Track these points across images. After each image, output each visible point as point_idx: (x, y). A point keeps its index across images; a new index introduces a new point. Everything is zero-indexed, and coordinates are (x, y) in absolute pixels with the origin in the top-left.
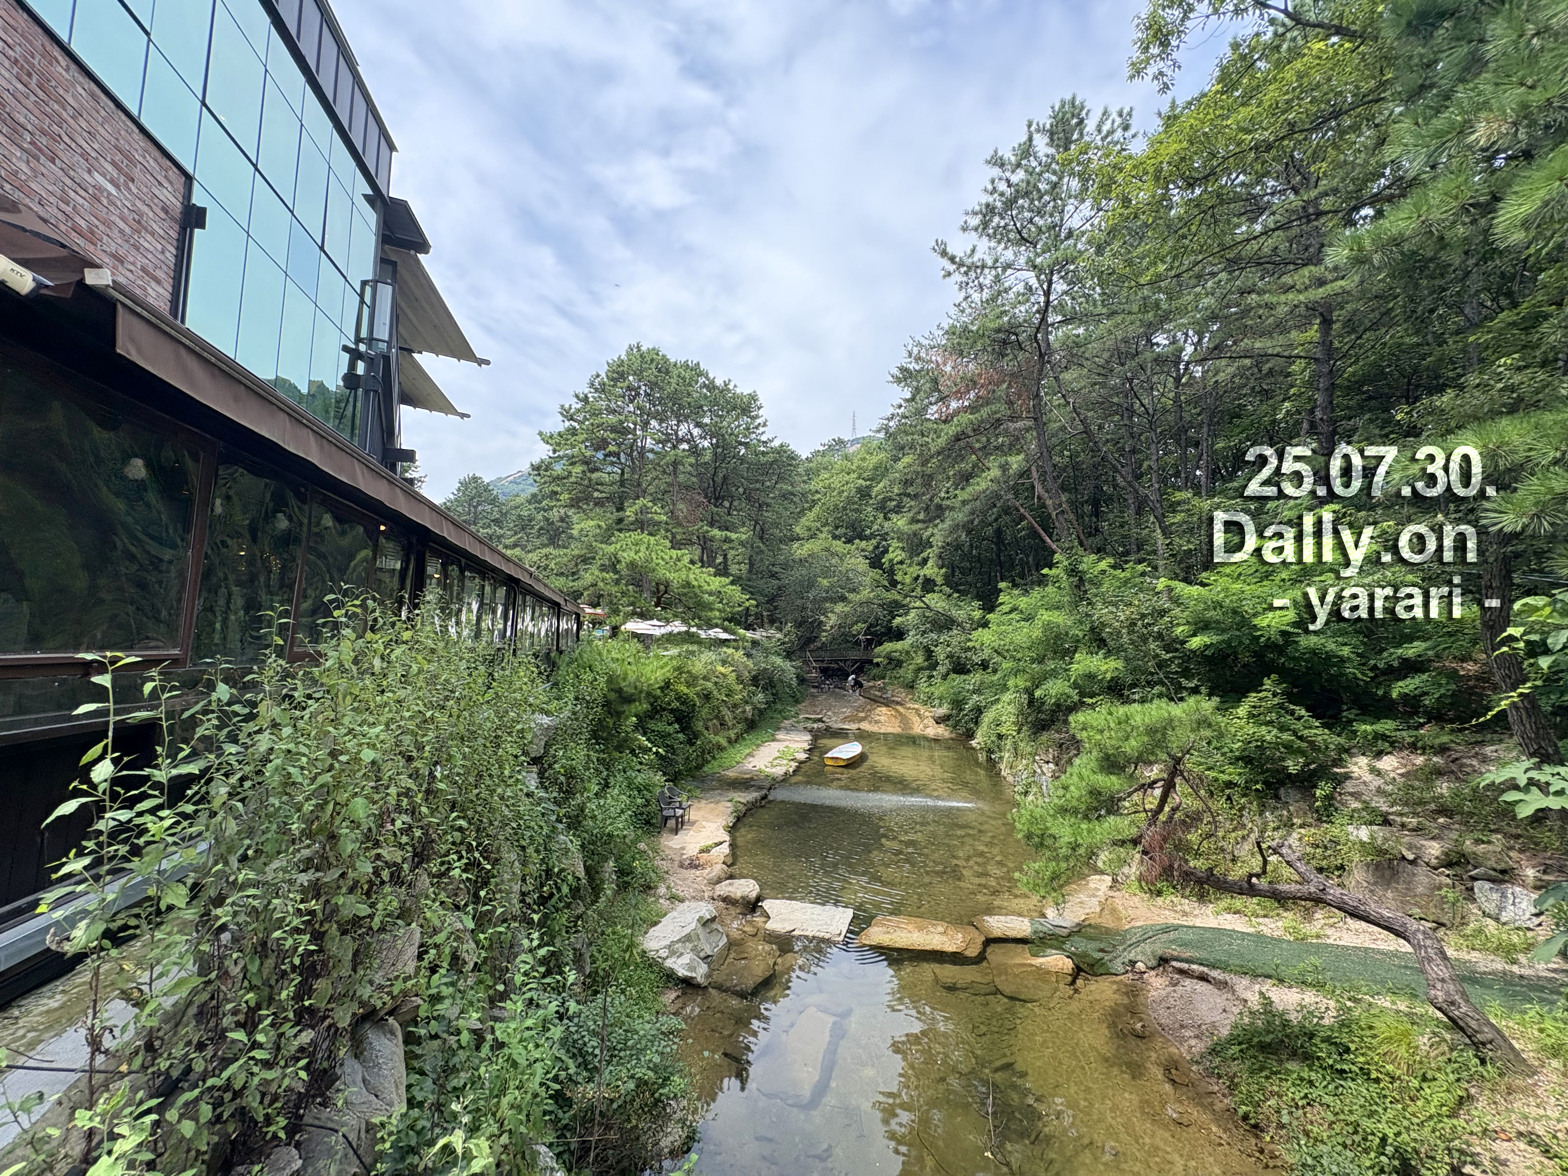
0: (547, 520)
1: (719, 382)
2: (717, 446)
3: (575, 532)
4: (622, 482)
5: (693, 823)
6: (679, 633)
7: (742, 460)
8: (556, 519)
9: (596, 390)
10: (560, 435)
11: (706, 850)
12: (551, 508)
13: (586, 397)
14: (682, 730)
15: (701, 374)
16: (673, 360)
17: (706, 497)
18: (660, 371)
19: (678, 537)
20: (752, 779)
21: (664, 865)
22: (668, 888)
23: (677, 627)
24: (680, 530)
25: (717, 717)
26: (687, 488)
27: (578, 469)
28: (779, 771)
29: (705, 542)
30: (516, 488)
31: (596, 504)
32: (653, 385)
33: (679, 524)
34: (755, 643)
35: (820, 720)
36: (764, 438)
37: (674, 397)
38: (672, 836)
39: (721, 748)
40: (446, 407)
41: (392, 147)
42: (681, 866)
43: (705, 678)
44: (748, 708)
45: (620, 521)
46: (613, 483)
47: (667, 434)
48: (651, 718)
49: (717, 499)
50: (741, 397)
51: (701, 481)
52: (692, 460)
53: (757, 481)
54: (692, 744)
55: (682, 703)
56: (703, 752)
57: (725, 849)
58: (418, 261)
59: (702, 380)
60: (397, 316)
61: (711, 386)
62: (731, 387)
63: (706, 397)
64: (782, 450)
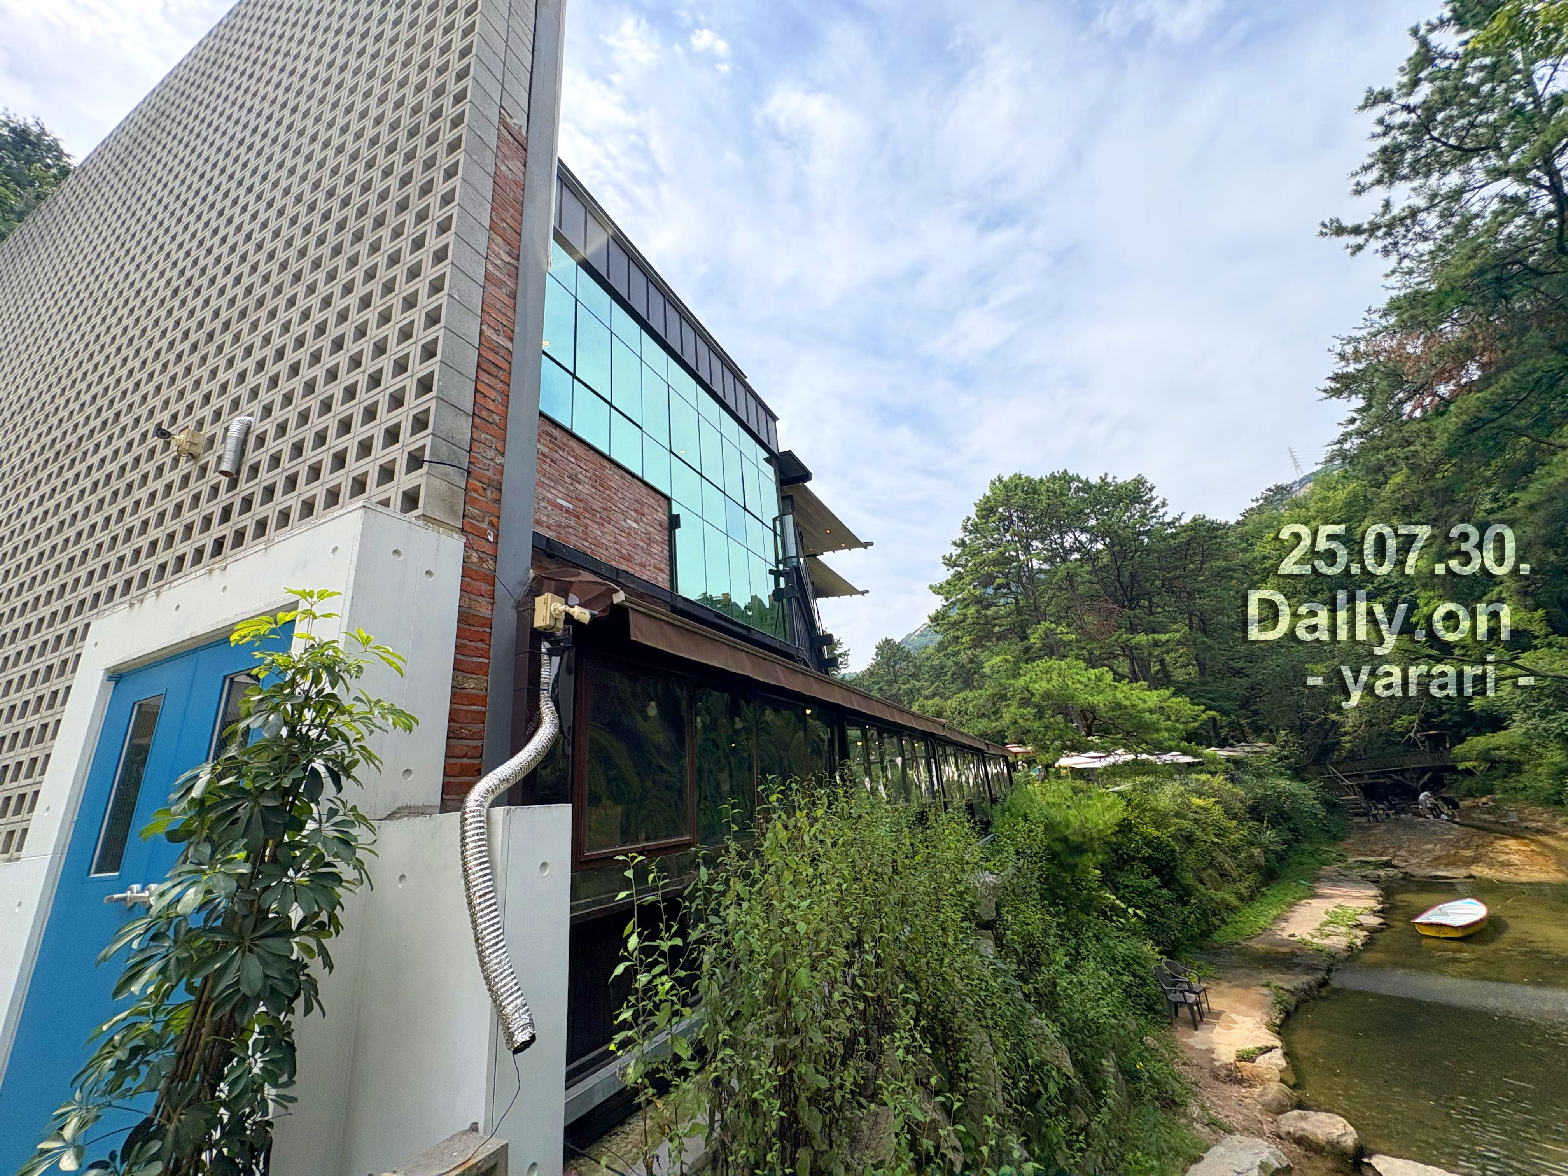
0: (957, 664)
1: (1094, 480)
2: (1112, 544)
3: (987, 670)
4: (1019, 611)
5: (1218, 1015)
6: (1126, 763)
7: (1148, 551)
8: (966, 661)
9: (971, 532)
10: (948, 582)
11: (1247, 1057)
12: (957, 653)
13: (963, 542)
14: (1166, 884)
15: (1072, 480)
16: (1037, 478)
17: (1116, 601)
18: (1027, 493)
19: (1097, 653)
20: (1293, 954)
21: (1191, 1074)
22: (1203, 1107)
23: (1122, 756)
24: (1095, 645)
25: (1211, 865)
26: (1091, 598)
27: (972, 610)
28: (1338, 941)
29: (1130, 651)
30: (924, 640)
31: (998, 639)
32: (1023, 509)
33: (1093, 639)
34: (1237, 763)
35: (1388, 864)
36: (1167, 519)
37: (1050, 513)
38: (1191, 1031)
39: (1233, 910)
40: (850, 590)
41: (775, 418)
42: (1216, 1077)
43: (1177, 815)
44: (1256, 851)
45: (1027, 650)
46: (1009, 615)
47: (1052, 550)
48: (1121, 870)
49: (1130, 601)
50: (1125, 486)
51: (1105, 587)
52: (1088, 568)
53: (1176, 568)
54: (1186, 903)
55: (1156, 849)
56: (1205, 913)
57: (1276, 1060)
58: (806, 489)
59: (1074, 485)
60: (801, 534)
61: (1087, 487)
62: (1110, 480)
63: (1084, 500)
64: (1198, 524)
